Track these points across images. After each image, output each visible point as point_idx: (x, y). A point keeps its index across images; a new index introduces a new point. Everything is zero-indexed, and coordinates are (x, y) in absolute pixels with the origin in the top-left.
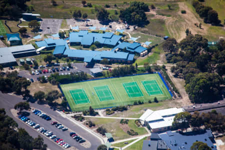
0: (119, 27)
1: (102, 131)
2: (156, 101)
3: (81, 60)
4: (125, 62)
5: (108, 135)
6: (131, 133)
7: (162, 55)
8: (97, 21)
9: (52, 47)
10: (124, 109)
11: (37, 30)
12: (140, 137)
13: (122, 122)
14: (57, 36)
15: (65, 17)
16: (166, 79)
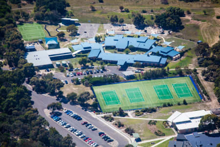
0: (154, 32)
1: (130, 132)
2: (185, 103)
3: (114, 63)
4: (157, 65)
5: (136, 135)
6: (159, 134)
7: (195, 59)
8: (133, 26)
9: (87, 50)
10: (153, 110)
11: (75, 34)
12: (167, 138)
13: (150, 123)
14: (94, 40)
15: (103, 22)
16: (196, 82)
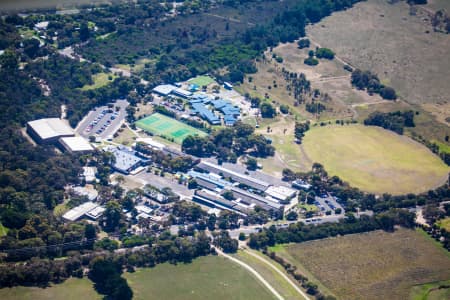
2: (173, 141)
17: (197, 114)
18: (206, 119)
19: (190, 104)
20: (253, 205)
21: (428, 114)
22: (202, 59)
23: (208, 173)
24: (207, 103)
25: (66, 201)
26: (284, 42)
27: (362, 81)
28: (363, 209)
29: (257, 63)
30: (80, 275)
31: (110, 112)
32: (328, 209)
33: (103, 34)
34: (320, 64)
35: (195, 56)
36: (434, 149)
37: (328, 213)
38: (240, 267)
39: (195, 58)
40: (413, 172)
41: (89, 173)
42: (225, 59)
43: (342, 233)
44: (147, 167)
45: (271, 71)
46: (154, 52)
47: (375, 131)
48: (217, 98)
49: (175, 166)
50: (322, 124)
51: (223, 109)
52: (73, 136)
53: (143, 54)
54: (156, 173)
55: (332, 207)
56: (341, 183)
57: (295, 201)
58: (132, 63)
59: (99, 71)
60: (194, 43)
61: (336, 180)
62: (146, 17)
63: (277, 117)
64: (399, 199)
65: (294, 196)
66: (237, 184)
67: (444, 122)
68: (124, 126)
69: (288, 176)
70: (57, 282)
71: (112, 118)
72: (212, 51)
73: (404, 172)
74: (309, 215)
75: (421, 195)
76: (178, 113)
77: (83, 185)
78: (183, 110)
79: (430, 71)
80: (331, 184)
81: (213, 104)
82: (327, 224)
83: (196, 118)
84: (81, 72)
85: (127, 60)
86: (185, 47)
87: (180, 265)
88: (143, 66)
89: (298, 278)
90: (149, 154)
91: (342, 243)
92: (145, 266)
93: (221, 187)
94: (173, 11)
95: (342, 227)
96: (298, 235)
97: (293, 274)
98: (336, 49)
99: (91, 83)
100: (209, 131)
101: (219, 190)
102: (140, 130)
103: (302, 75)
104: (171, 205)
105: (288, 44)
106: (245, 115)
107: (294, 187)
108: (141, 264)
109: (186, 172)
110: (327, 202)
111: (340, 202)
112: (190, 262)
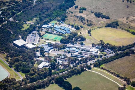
10: (49, 40)
17: (58, 32)
18: (61, 33)
19: (54, 29)
20: (89, 55)
21: (121, 22)
22: (51, 16)
23: (71, 48)
24: (59, 28)
25: (36, 63)
26: (70, 7)
27: (98, 15)
28: (119, 51)
29: (66, 15)
30: (53, 83)
31: (33, 35)
32: (109, 53)
33: (18, 13)
34: (84, 12)
35: (48, 15)
36: (128, 31)
37: (110, 54)
38: (95, 73)
39: (49, 16)
40: (126, 38)
41: (38, 54)
42: (57, 15)
43: (117, 59)
44: (53, 49)
45: (71, 16)
46: (36, 16)
47: (109, 29)
48: (61, 26)
49: (61, 47)
50: (94, 29)
51: (65, 29)
52: (28, 44)
53: (33, 17)
54: (57, 51)
55: (110, 52)
56: (109, 45)
57: (99, 52)
58: (31, 20)
59: (24, 24)
60: (46, 11)
61: (108, 44)
62: (28, 6)
63: (81, 29)
64: (127, 46)
65: (98, 50)
66: (81, 50)
67: (126, 23)
68: (40, 39)
69: (93, 45)
70: (47, 86)
71: (35, 37)
72: (53, 13)
73: (123, 39)
74: (105, 55)
75: (132, 44)
76: (53, 32)
77: (38, 58)
78: (53, 31)
79: (114, 9)
80: (107, 45)
81: (61, 28)
82: (111, 57)
83: (58, 33)
84: (19, 25)
85: (30, 19)
86: (44, 13)
87: (78, 75)
88: (35, 20)
89: (112, 73)
90: (52, 45)
91: (118, 61)
92: (69, 77)
93: (78, 51)
94: (34, 3)
95: (116, 57)
96: (106, 61)
97: (111, 72)
98: (86, 7)
99: (23, 28)
100: (64, 36)
101: (77, 52)
102: (45, 39)
103: (81, 16)
104: (66, 59)
105: (71, 8)
106: (71, 30)
107: (97, 48)
108: (68, 77)
109: (65, 49)
110: (108, 51)
111: (111, 50)
112: (81, 74)
